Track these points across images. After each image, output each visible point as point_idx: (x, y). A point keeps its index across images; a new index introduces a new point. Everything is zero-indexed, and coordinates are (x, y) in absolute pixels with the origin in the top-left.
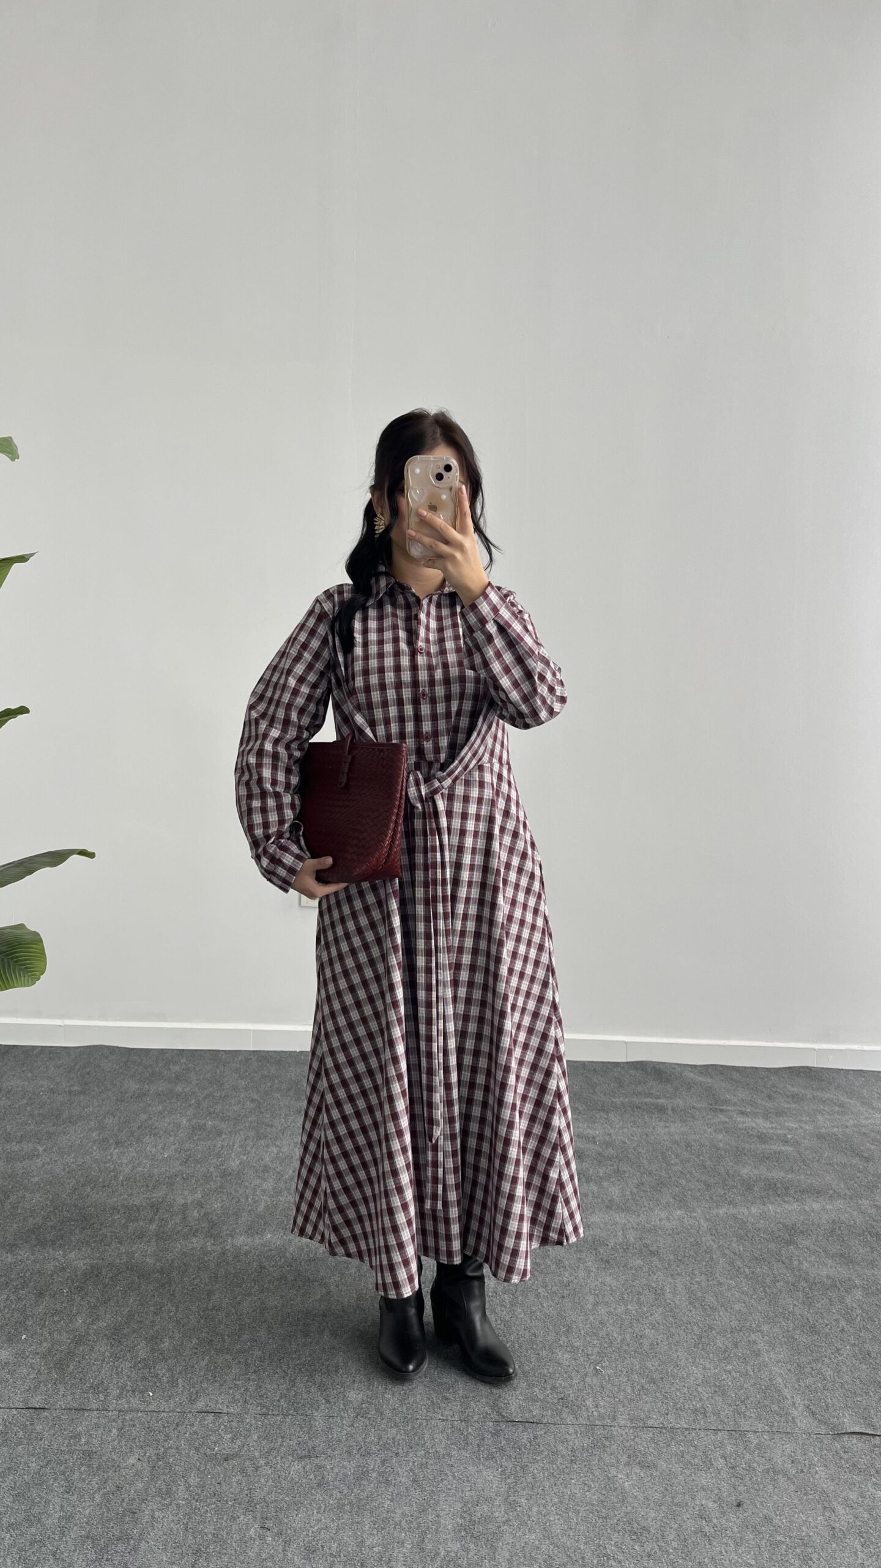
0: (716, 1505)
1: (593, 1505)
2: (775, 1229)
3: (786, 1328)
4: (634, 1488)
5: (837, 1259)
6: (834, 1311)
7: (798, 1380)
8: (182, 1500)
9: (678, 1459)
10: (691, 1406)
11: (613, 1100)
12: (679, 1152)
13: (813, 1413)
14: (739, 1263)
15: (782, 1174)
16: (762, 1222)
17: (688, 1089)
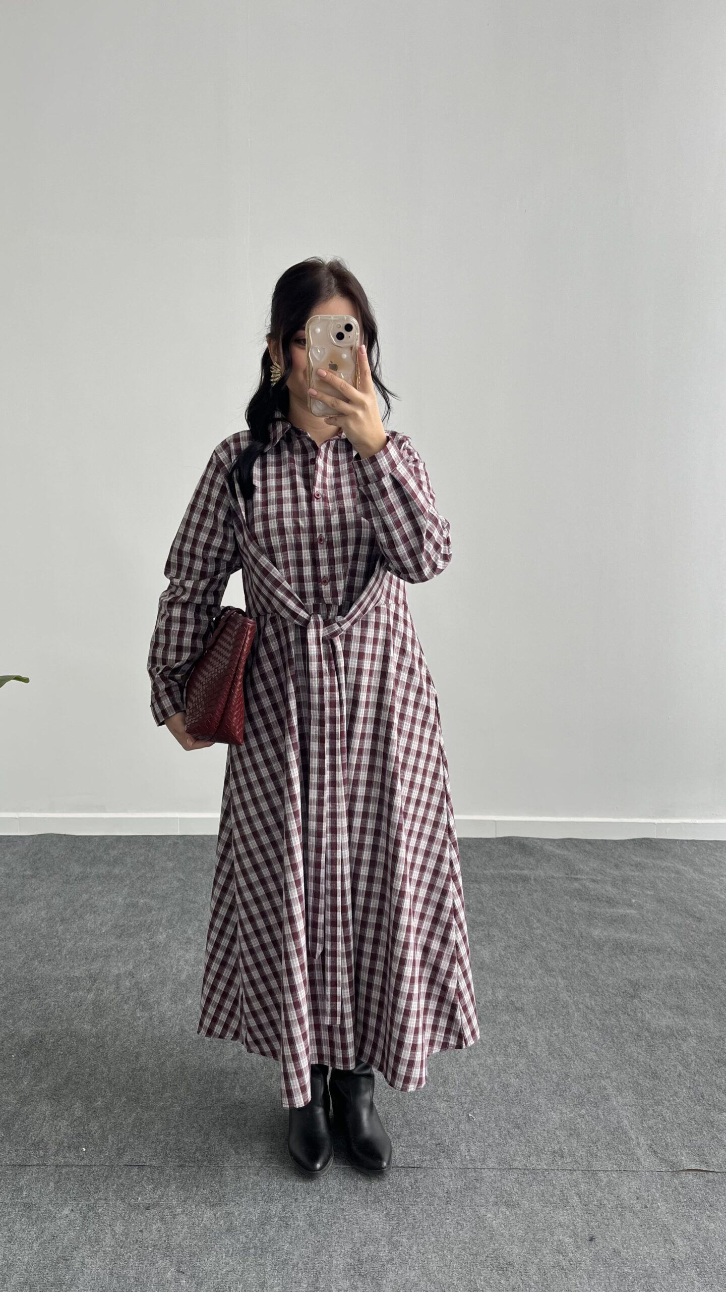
0: (571, 1240)
1: (466, 1243)
3: (631, 1074)
4: (501, 1227)
5: (675, 1011)
9: (540, 1198)
10: (550, 1148)
11: (485, 872)
12: (540, 916)
15: (627, 935)
16: (611, 979)
17: (548, 861)
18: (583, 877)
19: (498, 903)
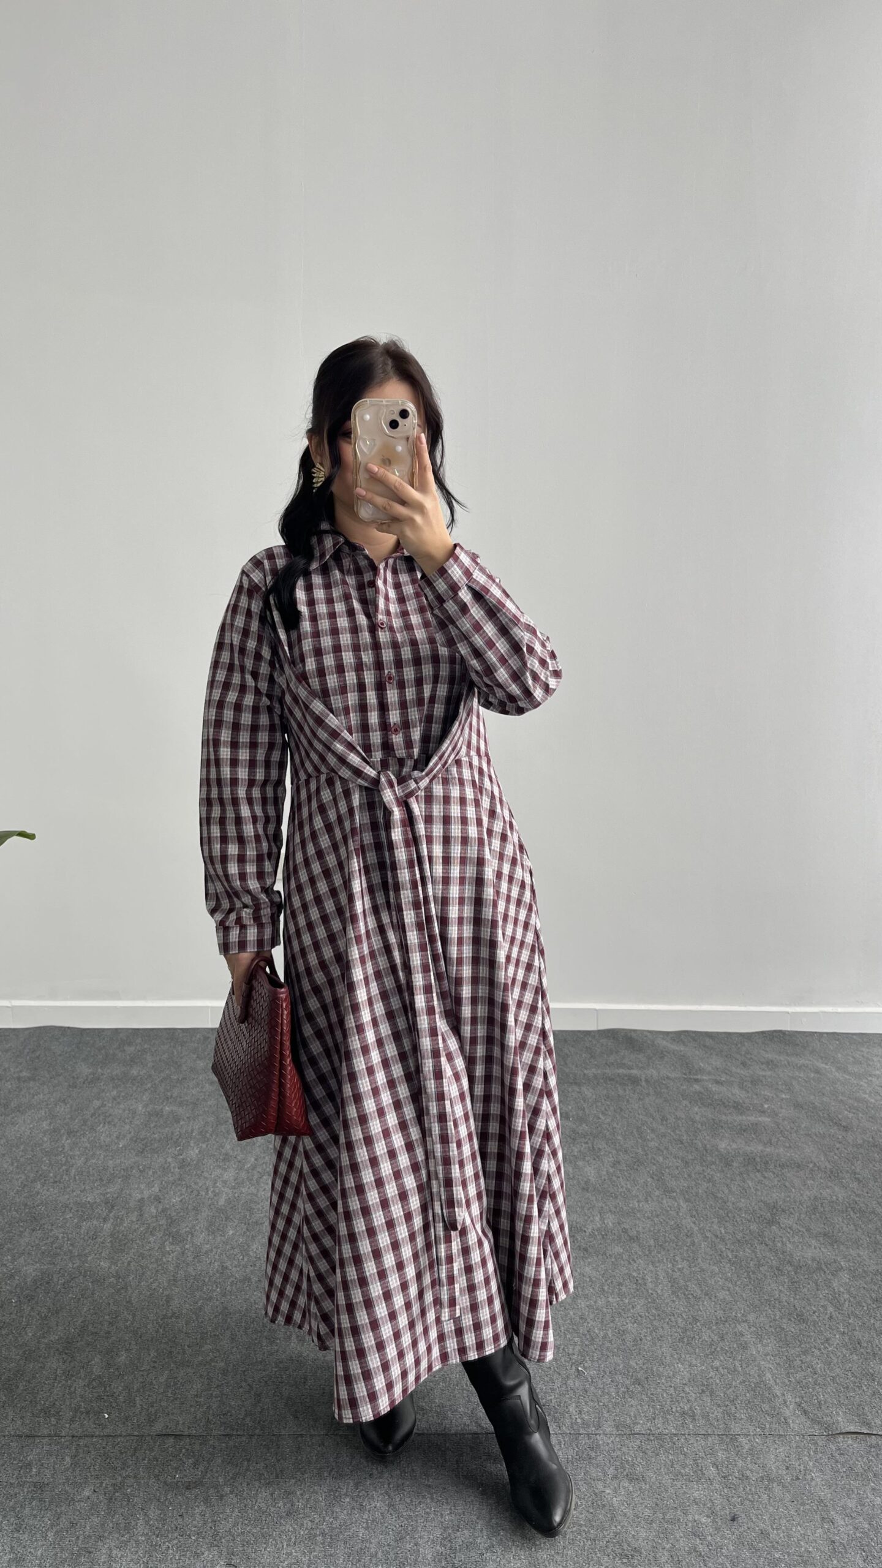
0: (709, 1520)
1: (581, 1525)
3: (773, 1317)
4: (623, 1505)
5: (821, 1239)
6: (821, 1296)
7: (788, 1376)
8: (142, 1536)
9: (668, 1469)
10: (679, 1409)
11: (585, 1071)
12: (655, 1125)
13: (805, 1412)
14: (721, 1246)
15: (760, 1148)
16: (743, 1201)
17: (662, 1058)
18: (705, 1078)
19: (603, 1109)
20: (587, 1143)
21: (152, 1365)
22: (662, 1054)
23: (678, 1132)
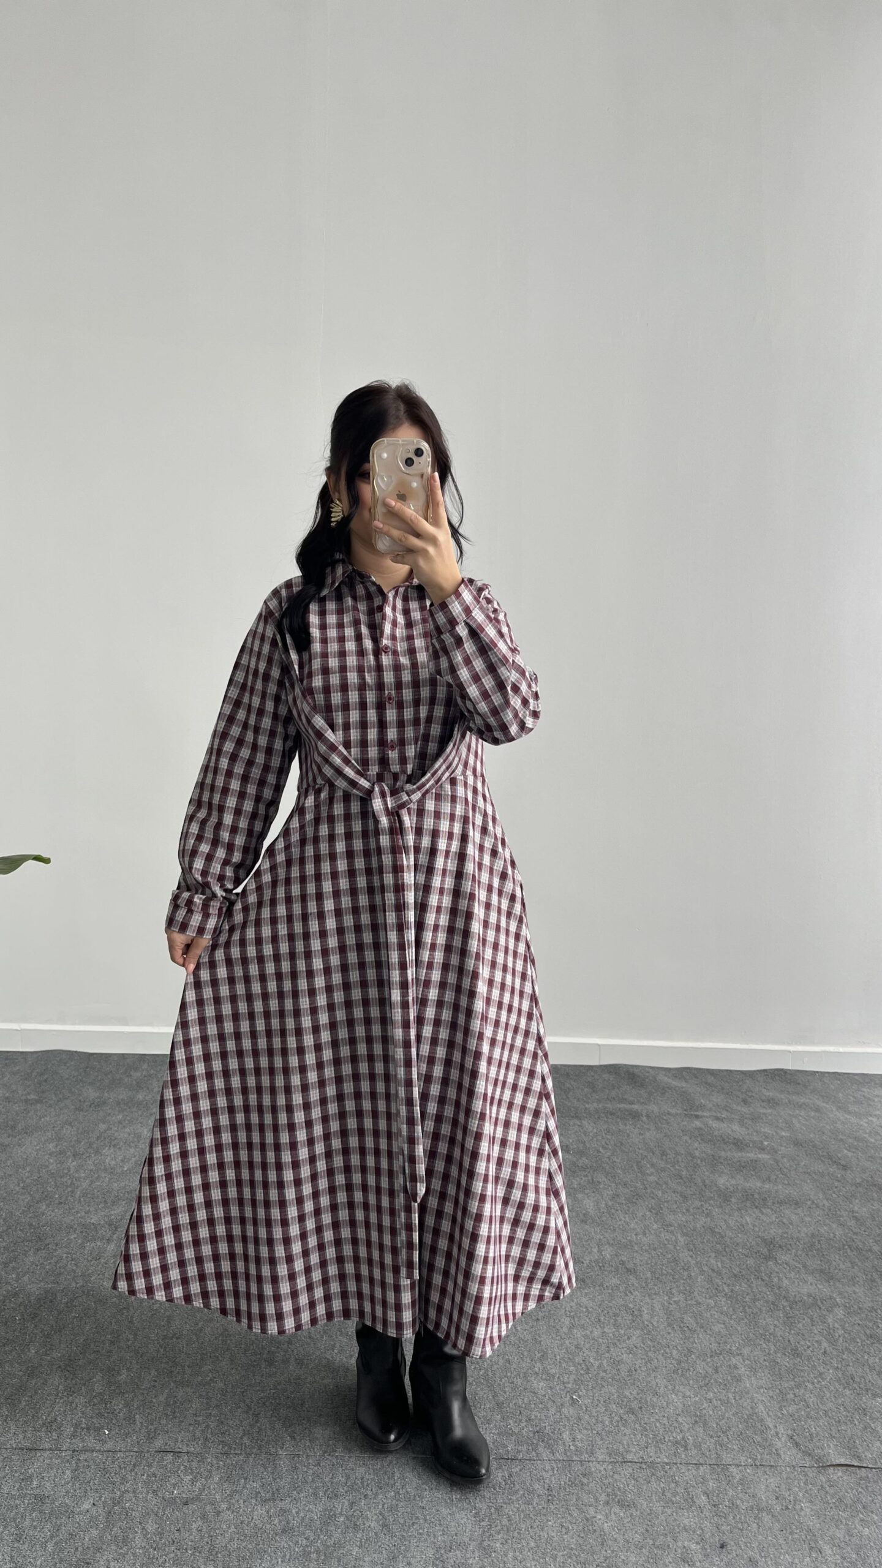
0: (698, 1547)
1: (572, 1549)
2: (753, 1243)
3: (767, 1351)
4: (613, 1529)
5: (817, 1275)
6: (816, 1332)
7: (781, 1409)
8: (139, 1549)
9: (660, 1497)
10: (671, 1438)
11: (587, 1105)
12: (655, 1160)
13: (797, 1445)
14: (718, 1281)
15: (759, 1184)
16: (740, 1236)
17: (663, 1094)
18: (705, 1114)
19: (603, 1143)
20: (586, 1176)
21: (153, 1383)
22: (664, 1090)
23: (677, 1167)
